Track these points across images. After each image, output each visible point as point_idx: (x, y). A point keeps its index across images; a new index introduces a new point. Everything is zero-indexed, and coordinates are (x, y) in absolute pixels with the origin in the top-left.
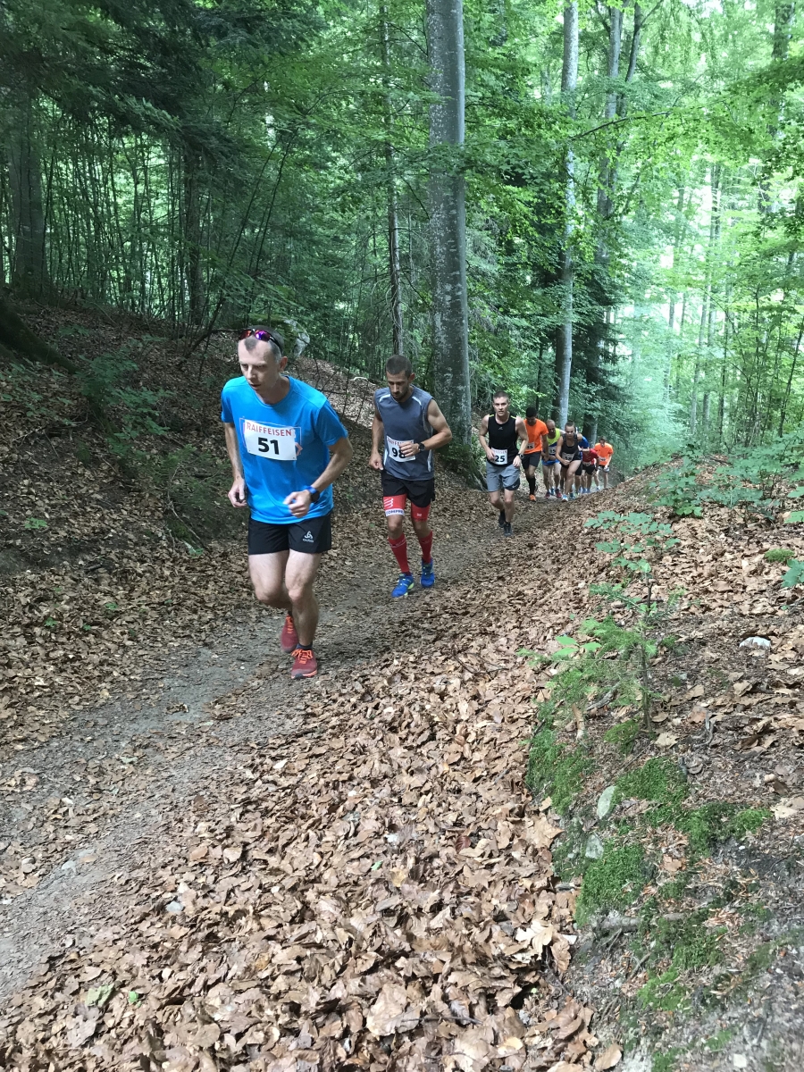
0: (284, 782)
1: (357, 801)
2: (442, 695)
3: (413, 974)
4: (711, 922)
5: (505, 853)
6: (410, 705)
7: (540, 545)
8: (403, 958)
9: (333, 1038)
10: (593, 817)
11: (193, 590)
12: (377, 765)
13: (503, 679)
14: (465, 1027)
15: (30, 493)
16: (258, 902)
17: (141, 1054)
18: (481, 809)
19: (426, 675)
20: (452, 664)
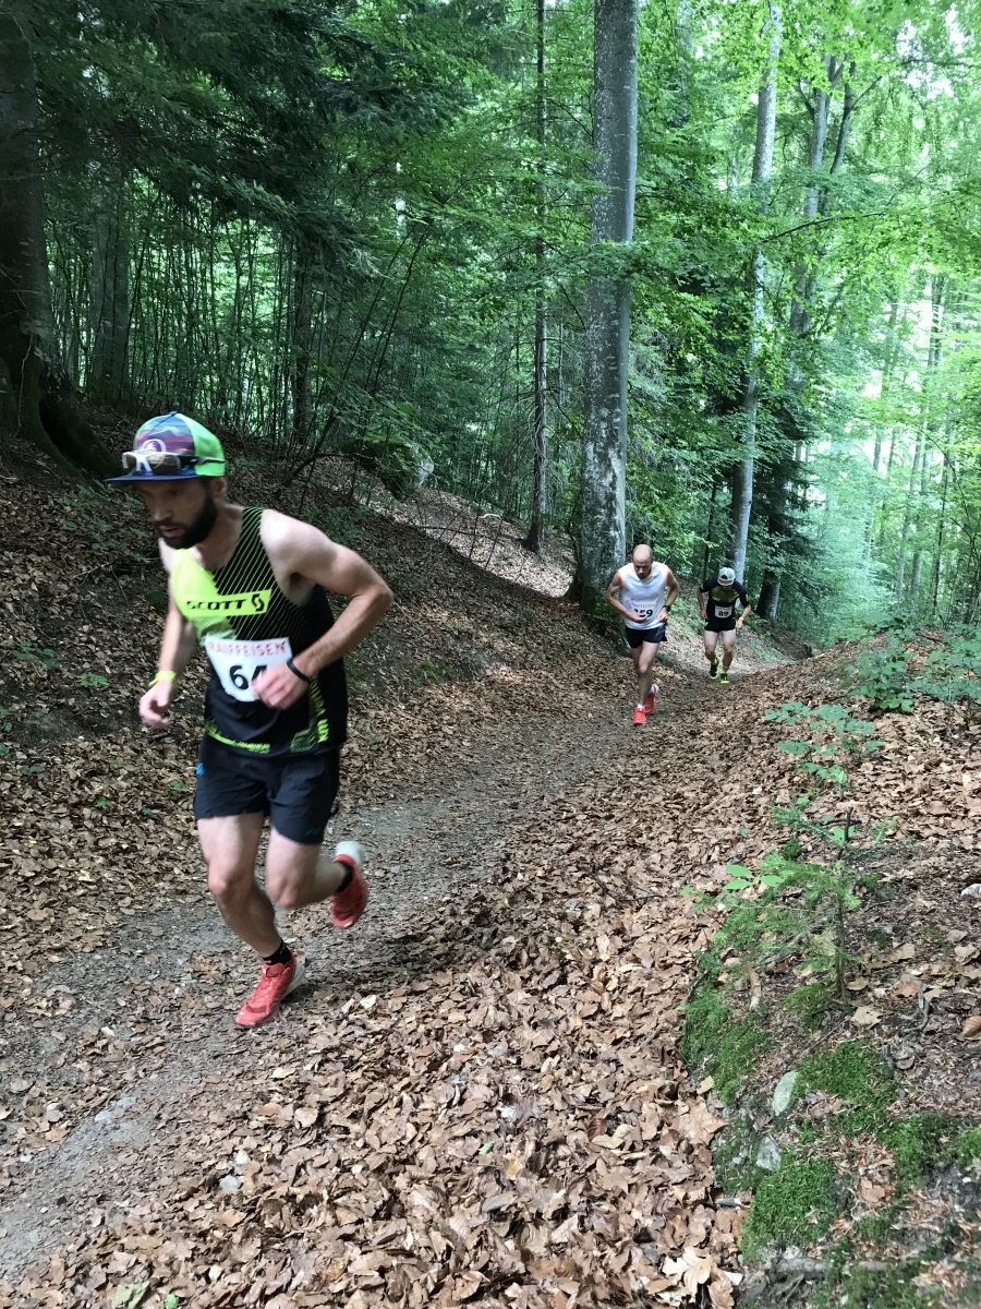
0: (375, 1025)
1: (466, 1059)
2: (577, 925)
4: (923, 1280)
5: (651, 1146)
6: (536, 935)
7: (705, 733)
8: (515, 1285)
10: (767, 1112)
12: (491, 1013)
13: (654, 910)
15: (90, 642)
16: (335, 1184)
18: (621, 1082)
19: (557, 895)
20: (590, 884)
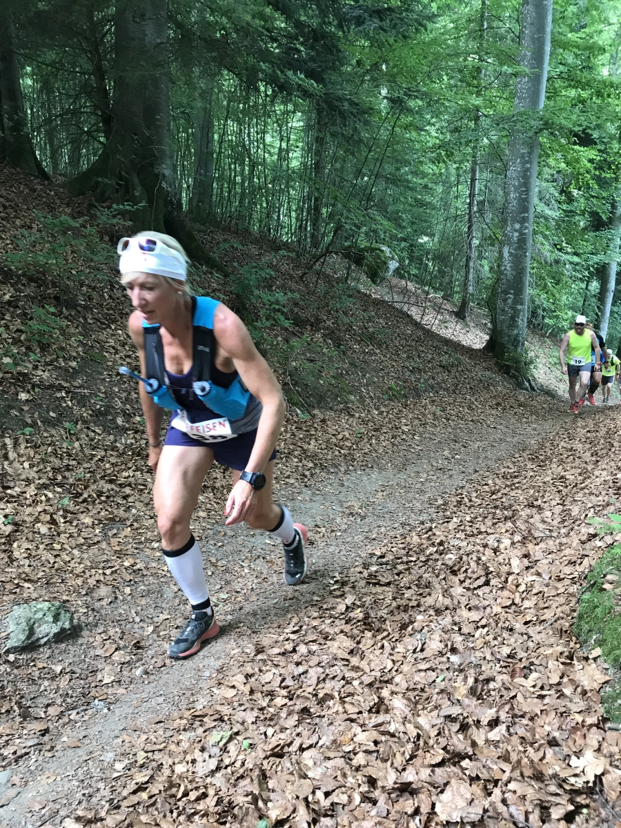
1: (425, 624)
3: (477, 775)
5: (555, 688)
6: (468, 555)
8: (467, 760)
9: (406, 813)
11: (299, 444)
12: (440, 598)
13: (551, 545)
16: (342, 690)
17: (252, 792)
18: (532, 647)
19: (480, 533)
20: (503, 527)
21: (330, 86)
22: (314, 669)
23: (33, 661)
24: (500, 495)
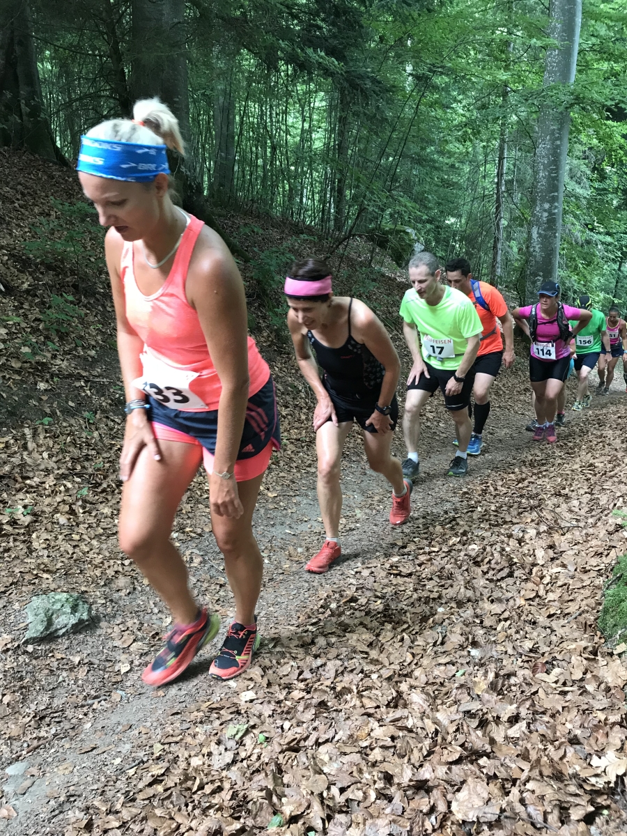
1: (446, 617)
3: (495, 773)
5: (578, 684)
6: (491, 545)
8: (485, 758)
9: (421, 811)
12: (462, 590)
13: (576, 535)
14: (539, 829)
16: (361, 683)
17: (266, 787)
18: (555, 641)
19: (505, 522)
20: (528, 517)
21: (351, 64)
22: (332, 662)
23: (52, 651)
24: (526, 482)
